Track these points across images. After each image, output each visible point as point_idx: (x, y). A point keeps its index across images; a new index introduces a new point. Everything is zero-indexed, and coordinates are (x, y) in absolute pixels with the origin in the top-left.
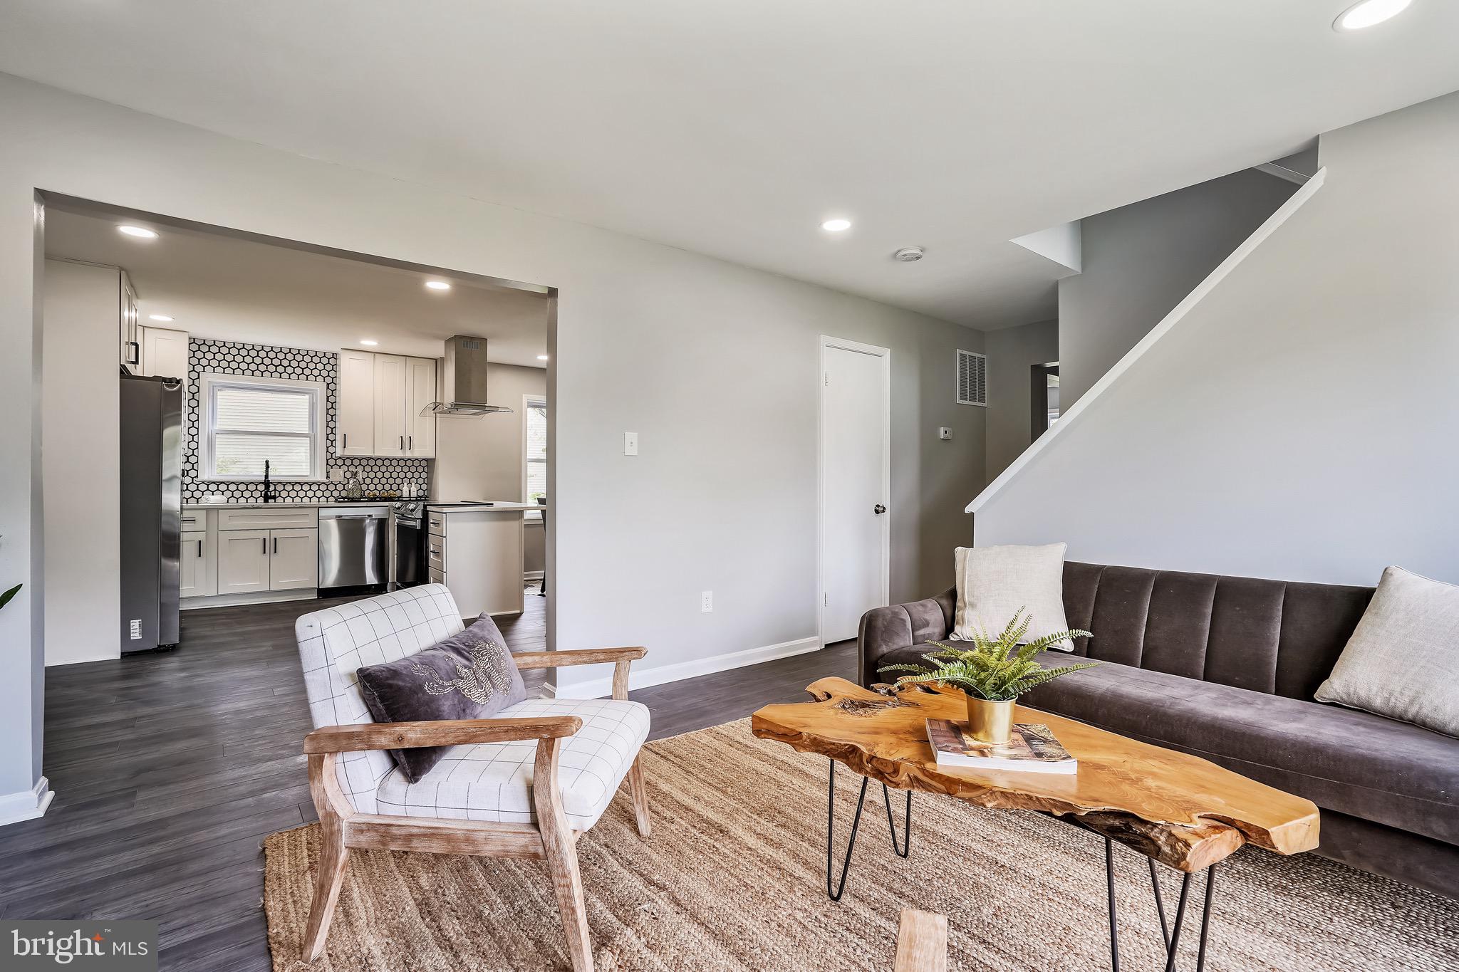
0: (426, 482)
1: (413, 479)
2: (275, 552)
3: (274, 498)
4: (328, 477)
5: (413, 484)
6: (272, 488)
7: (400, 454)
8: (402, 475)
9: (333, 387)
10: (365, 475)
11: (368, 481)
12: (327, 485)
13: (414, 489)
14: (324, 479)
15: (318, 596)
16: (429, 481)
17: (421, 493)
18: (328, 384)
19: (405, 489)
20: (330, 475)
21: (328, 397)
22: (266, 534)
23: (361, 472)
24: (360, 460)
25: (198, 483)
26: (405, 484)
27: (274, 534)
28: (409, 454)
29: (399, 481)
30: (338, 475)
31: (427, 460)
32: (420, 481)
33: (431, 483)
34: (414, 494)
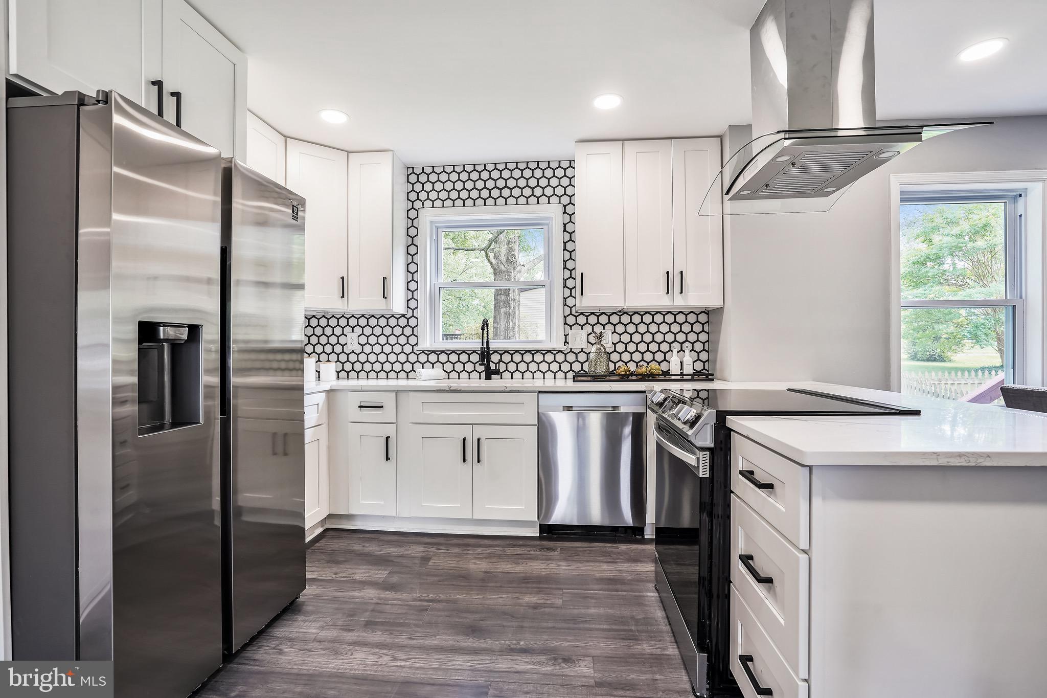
0: (706, 348)
1: (687, 344)
2: (479, 461)
3: (497, 372)
4: (566, 342)
5: (687, 352)
6: (495, 358)
7: (663, 302)
8: (670, 337)
9: (569, 209)
10: (616, 338)
11: (621, 347)
12: (565, 355)
13: (688, 358)
14: (560, 346)
15: (541, 532)
16: (710, 347)
17: (699, 366)
18: (565, 206)
19: (674, 358)
20: (569, 339)
21: (565, 225)
22: (465, 432)
23: (610, 334)
24: (609, 316)
25: (418, 353)
26: (675, 352)
27: (480, 432)
28: (680, 302)
29: (665, 347)
30: (579, 338)
31: (707, 312)
32: (698, 347)
33: (716, 351)
34: (688, 370)
